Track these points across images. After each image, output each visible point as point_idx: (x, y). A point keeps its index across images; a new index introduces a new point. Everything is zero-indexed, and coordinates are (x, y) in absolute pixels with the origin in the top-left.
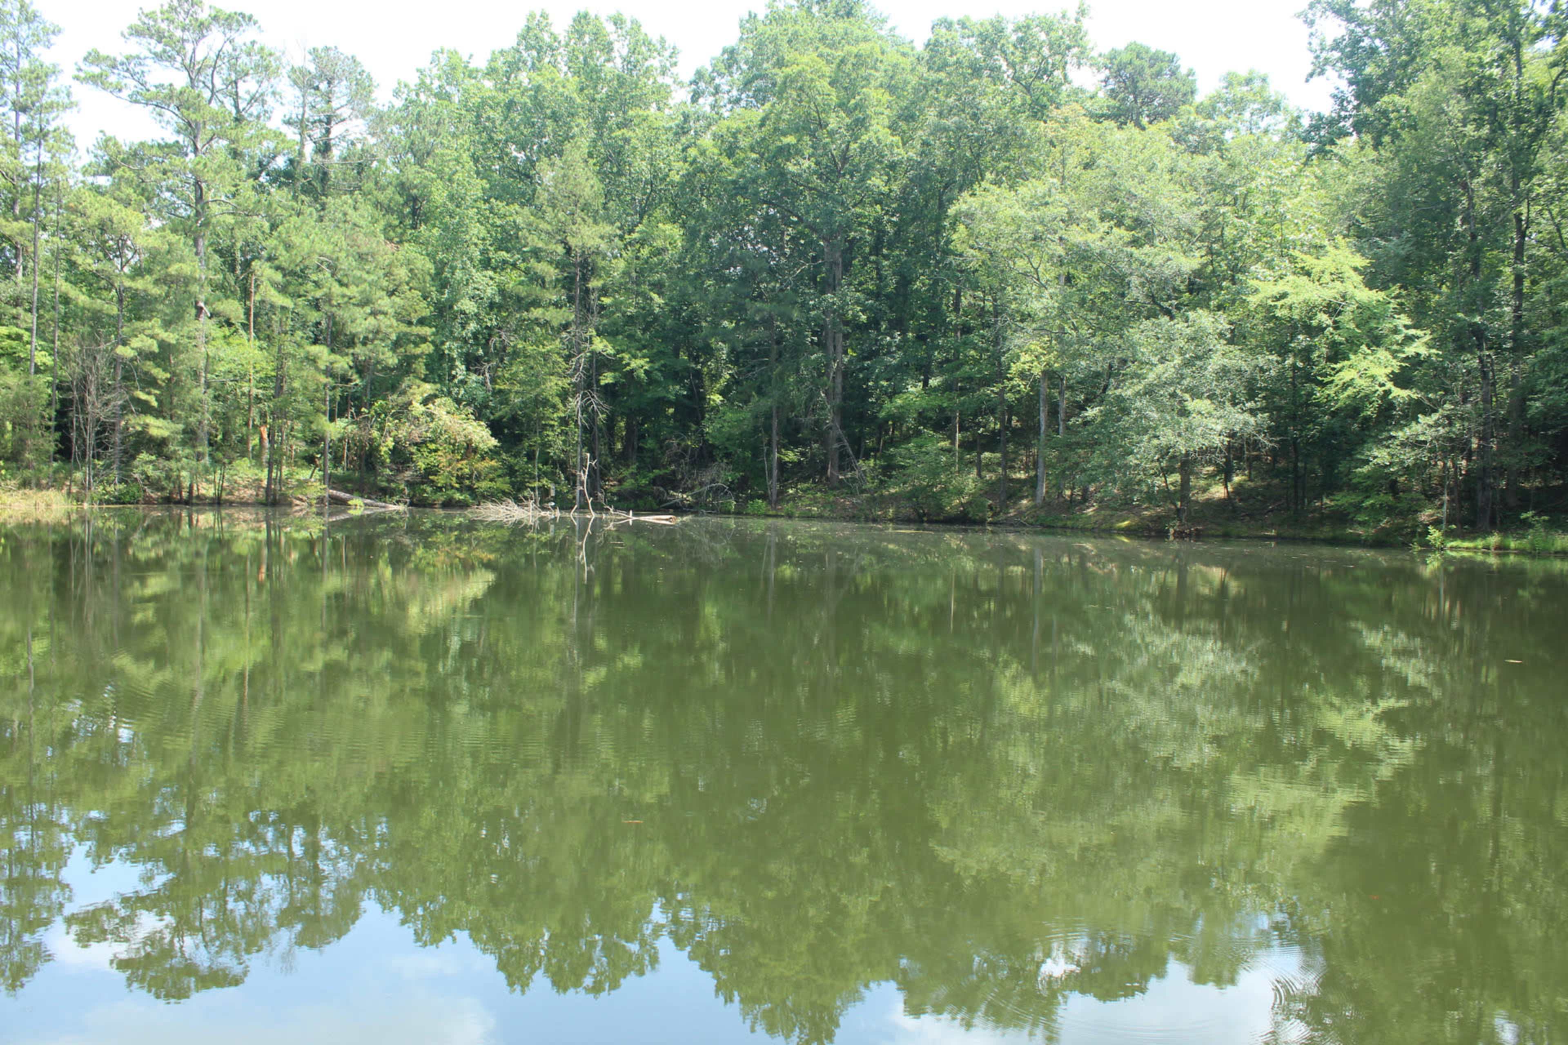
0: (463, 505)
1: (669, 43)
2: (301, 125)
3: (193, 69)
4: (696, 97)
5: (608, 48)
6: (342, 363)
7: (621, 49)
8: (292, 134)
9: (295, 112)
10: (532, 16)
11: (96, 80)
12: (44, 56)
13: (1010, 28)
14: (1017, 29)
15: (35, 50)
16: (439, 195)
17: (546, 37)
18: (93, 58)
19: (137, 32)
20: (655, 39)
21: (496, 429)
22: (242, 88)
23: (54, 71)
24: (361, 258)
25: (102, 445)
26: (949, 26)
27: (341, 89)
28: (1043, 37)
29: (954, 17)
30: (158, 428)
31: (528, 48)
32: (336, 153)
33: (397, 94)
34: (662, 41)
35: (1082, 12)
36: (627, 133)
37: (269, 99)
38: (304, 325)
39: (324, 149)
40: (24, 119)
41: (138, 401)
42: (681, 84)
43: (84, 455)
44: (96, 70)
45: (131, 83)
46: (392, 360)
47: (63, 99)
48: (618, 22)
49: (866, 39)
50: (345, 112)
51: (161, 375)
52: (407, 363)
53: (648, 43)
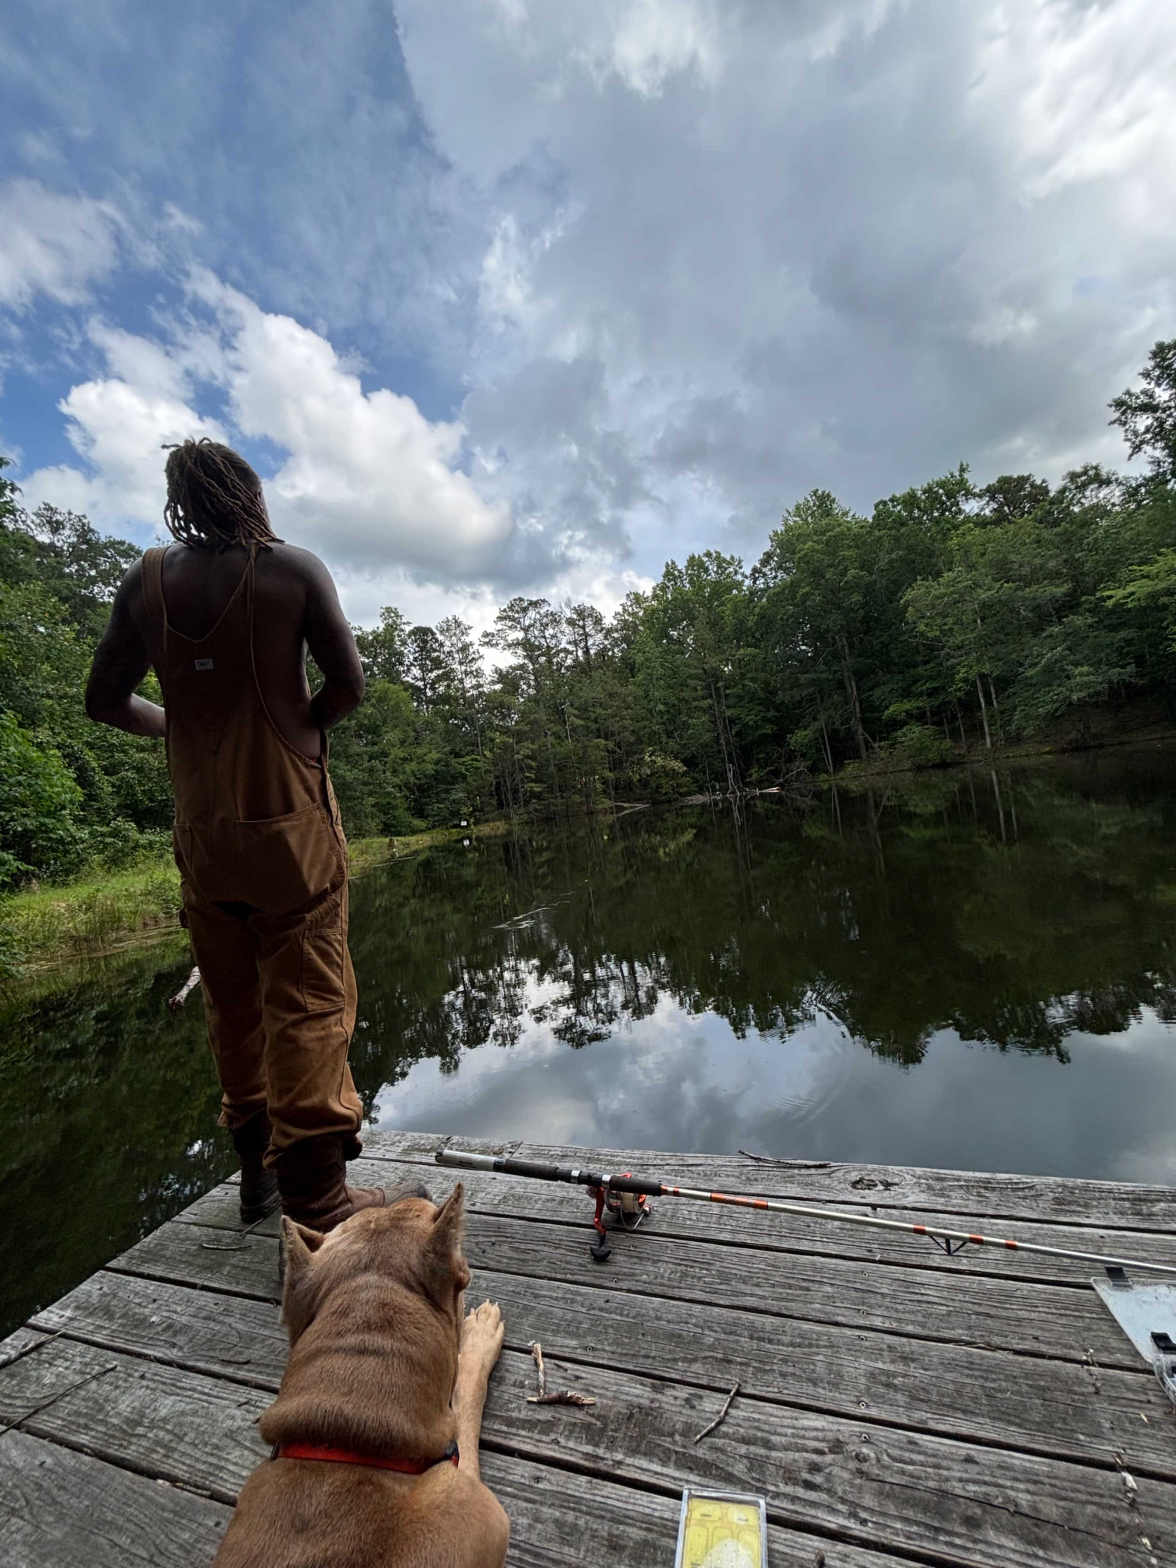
0: (676, 800)
1: (736, 557)
2: (575, 643)
3: (526, 630)
4: (755, 580)
5: (706, 570)
6: (611, 745)
7: (713, 568)
8: (571, 648)
9: (572, 638)
10: (667, 564)
11: (487, 643)
12: (467, 639)
13: (919, 493)
14: (924, 492)
15: (463, 638)
16: (639, 658)
17: (676, 573)
18: (486, 635)
19: (500, 619)
20: (728, 558)
21: (685, 762)
22: (547, 634)
23: (471, 644)
24: (610, 695)
25: (515, 800)
26: (884, 503)
27: (589, 622)
28: (941, 491)
29: (887, 498)
30: (537, 788)
31: (669, 580)
32: (592, 652)
33: (614, 618)
34: (732, 558)
35: (962, 470)
36: (723, 608)
37: (559, 635)
38: (592, 732)
39: (587, 652)
40: (463, 668)
41: (527, 777)
42: (746, 577)
43: (508, 805)
44: (487, 640)
45: (502, 642)
46: (632, 739)
47: (477, 656)
48: (708, 555)
49: (840, 525)
50: (593, 632)
51: (533, 764)
52: (639, 741)
53: (724, 560)
